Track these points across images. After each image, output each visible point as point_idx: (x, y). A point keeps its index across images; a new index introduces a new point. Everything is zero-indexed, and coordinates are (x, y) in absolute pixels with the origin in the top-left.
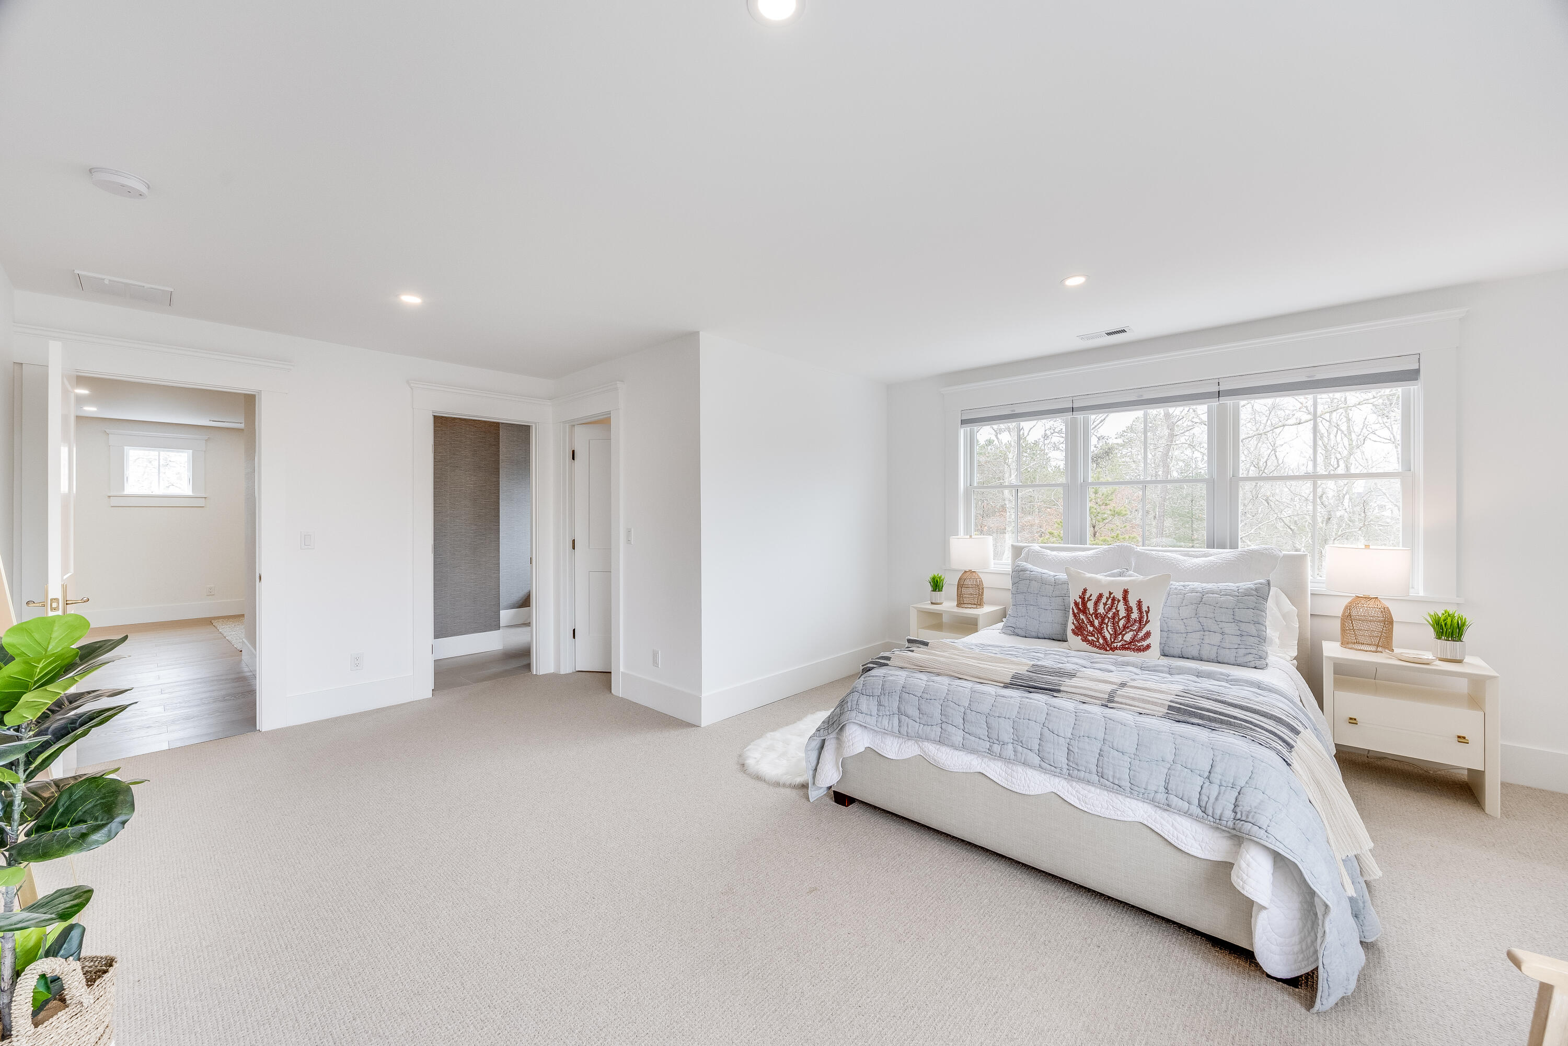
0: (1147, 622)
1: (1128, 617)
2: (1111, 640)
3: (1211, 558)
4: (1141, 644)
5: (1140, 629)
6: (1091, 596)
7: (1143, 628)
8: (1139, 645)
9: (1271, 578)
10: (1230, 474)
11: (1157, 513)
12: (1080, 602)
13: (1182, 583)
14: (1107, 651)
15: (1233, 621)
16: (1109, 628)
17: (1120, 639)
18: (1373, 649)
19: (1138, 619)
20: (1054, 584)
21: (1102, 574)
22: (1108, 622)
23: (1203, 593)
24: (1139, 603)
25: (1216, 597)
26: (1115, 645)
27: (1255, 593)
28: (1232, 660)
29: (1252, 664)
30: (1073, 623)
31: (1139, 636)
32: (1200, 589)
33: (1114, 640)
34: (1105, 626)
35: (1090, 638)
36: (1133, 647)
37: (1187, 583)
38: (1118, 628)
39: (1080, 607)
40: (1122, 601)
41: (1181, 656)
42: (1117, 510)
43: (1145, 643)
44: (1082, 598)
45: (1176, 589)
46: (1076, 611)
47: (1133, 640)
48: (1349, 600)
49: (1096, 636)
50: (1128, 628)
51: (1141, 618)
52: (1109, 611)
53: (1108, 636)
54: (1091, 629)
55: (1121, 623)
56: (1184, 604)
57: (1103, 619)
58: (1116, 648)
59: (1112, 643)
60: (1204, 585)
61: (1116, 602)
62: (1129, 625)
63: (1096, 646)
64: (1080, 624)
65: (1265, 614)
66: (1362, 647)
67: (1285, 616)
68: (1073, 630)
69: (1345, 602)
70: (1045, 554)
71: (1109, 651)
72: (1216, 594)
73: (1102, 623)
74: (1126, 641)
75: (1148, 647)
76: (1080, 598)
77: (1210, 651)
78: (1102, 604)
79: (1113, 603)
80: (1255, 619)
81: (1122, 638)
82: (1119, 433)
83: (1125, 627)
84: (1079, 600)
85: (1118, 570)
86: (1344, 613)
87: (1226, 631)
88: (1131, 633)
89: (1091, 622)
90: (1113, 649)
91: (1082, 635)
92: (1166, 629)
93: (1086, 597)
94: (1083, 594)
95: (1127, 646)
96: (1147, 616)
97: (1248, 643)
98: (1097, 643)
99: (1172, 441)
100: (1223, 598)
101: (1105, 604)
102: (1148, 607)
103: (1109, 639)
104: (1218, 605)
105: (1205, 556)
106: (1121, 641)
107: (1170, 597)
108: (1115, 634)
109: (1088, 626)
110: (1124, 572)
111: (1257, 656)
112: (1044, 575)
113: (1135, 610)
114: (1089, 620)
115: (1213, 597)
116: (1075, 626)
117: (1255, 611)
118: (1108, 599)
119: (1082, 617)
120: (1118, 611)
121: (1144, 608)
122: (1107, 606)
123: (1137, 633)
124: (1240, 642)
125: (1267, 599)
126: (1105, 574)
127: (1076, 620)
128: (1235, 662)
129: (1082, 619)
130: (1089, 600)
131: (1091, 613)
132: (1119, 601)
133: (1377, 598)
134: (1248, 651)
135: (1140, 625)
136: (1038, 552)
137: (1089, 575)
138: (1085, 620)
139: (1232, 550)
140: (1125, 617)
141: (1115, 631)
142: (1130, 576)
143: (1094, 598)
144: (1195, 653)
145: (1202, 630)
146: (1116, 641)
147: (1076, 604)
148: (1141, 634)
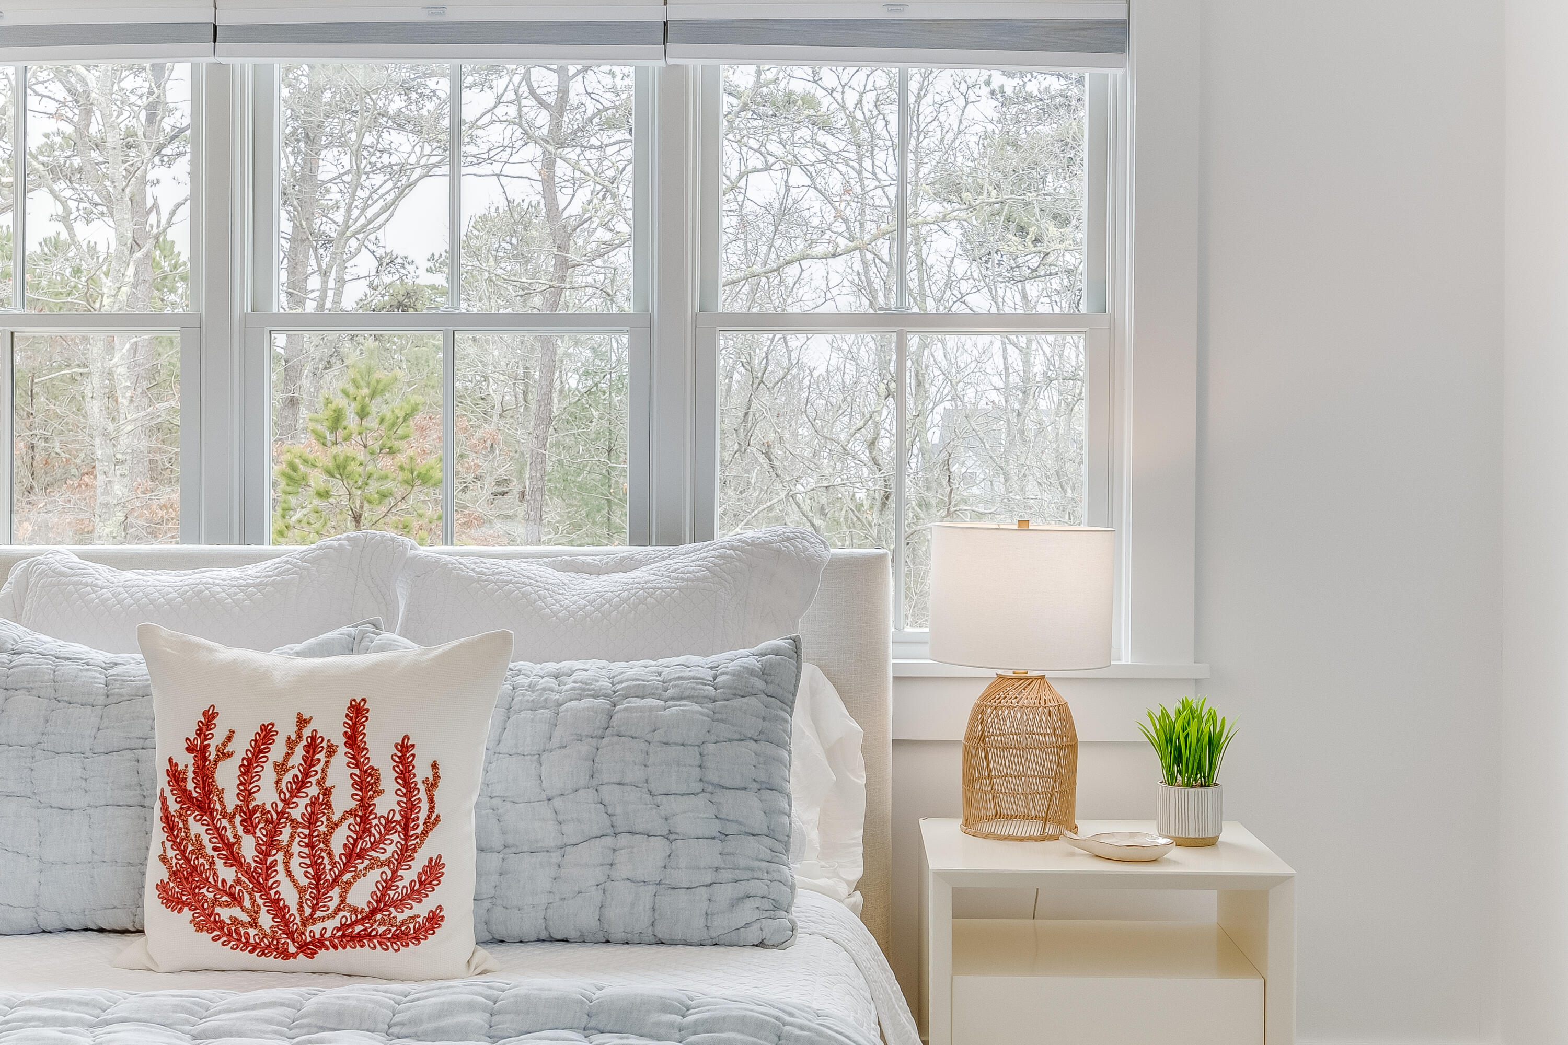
0: (432, 823)
1: (363, 814)
2: (301, 910)
3: (639, 574)
4: (407, 913)
5: (405, 854)
6: (229, 739)
7: (414, 850)
8: (400, 917)
9: (802, 629)
10: (693, 303)
11: (527, 483)
12: (191, 769)
13: (552, 666)
14: (287, 955)
15: (698, 787)
16: (295, 862)
17: (333, 905)
18: (1034, 829)
19: (398, 817)
20: (101, 700)
21: (287, 648)
22: (292, 838)
23: (614, 698)
24: (404, 749)
25: (651, 709)
26: (317, 928)
27: (759, 684)
28: (696, 930)
29: (753, 935)
30: (164, 859)
31: (400, 884)
32: (605, 684)
33: (314, 908)
34: (280, 857)
35: (225, 914)
36: (381, 929)
37: (566, 665)
38: (326, 861)
39: (190, 786)
40: (342, 749)
41: (544, 935)
42: (421, 468)
43: (422, 909)
44: (198, 750)
45: (531, 687)
46: (173, 807)
47: (381, 903)
48: (980, 690)
49: (247, 903)
50: (361, 855)
51: (410, 808)
52: (295, 793)
53: (289, 896)
54: (227, 874)
55: (339, 840)
56: (556, 741)
57: (273, 835)
58: (320, 943)
59: (305, 923)
60: (617, 667)
61: (322, 756)
62: (367, 841)
63: (247, 943)
64: (188, 860)
65: (786, 754)
66: (1012, 828)
67: (833, 753)
68: (162, 887)
69: (973, 695)
70: (89, 580)
71: (294, 955)
72: (652, 695)
73: (270, 844)
74: (355, 911)
75: (434, 920)
76: (189, 750)
77: (633, 905)
78: (269, 768)
79: (309, 761)
80: (762, 777)
81: (343, 899)
82: (436, 257)
83: (352, 854)
84: (186, 761)
85: (345, 630)
86: (971, 728)
87: (683, 825)
88: (375, 875)
89: (230, 846)
90: (310, 948)
91: (196, 904)
92: (496, 841)
93: (214, 743)
94: (200, 732)
95: (358, 928)
96: (431, 800)
97: (742, 862)
98: (252, 932)
99: (563, 279)
100: (675, 709)
101: (281, 768)
102: (435, 766)
103: (294, 910)
104: (658, 736)
105: (624, 565)
106: (338, 910)
107: (513, 718)
108: (317, 887)
109: (219, 863)
110: (363, 635)
111: (767, 904)
112: (69, 668)
113: (389, 782)
114: (222, 838)
115: (642, 709)
116: (170, 868)
117: (762, 747)
118: (291, 744)
119: (196, 828)
120: (327, 792)
121: (422, 772)
122: (288, 777)
123: (394, 872)
124: (718, 862)
125: (793, 702)
126: (298, 647)
127: (177, 845)
128: (705, 935)
129: (198, 836)
130: (223, 755)
131: (230, 809)
132: (331, 751)
133: (1043, 677)
134: (743, 888)
135: (407, 838)
136: (62, 574)
137: (226, 654)
138: (205, 838)
139: (698, 545)
140: (352, 813)
141: (317, 877)
142: (382, 648)
143: (241, 747)
144: (587, 919)
145: (610, 831)
146: (318, 914)
147: (176, 776)
148: (409, 876)
